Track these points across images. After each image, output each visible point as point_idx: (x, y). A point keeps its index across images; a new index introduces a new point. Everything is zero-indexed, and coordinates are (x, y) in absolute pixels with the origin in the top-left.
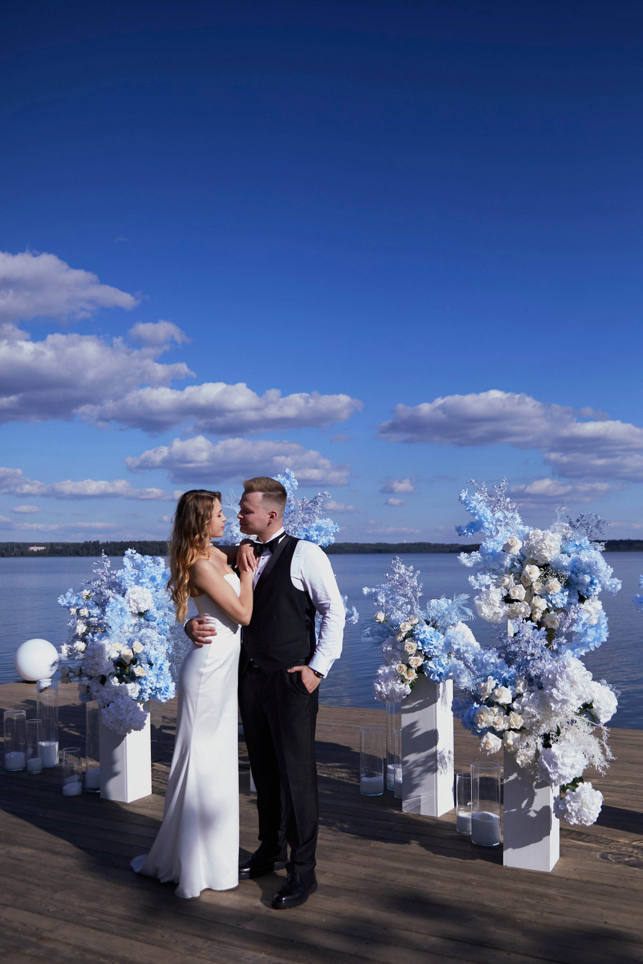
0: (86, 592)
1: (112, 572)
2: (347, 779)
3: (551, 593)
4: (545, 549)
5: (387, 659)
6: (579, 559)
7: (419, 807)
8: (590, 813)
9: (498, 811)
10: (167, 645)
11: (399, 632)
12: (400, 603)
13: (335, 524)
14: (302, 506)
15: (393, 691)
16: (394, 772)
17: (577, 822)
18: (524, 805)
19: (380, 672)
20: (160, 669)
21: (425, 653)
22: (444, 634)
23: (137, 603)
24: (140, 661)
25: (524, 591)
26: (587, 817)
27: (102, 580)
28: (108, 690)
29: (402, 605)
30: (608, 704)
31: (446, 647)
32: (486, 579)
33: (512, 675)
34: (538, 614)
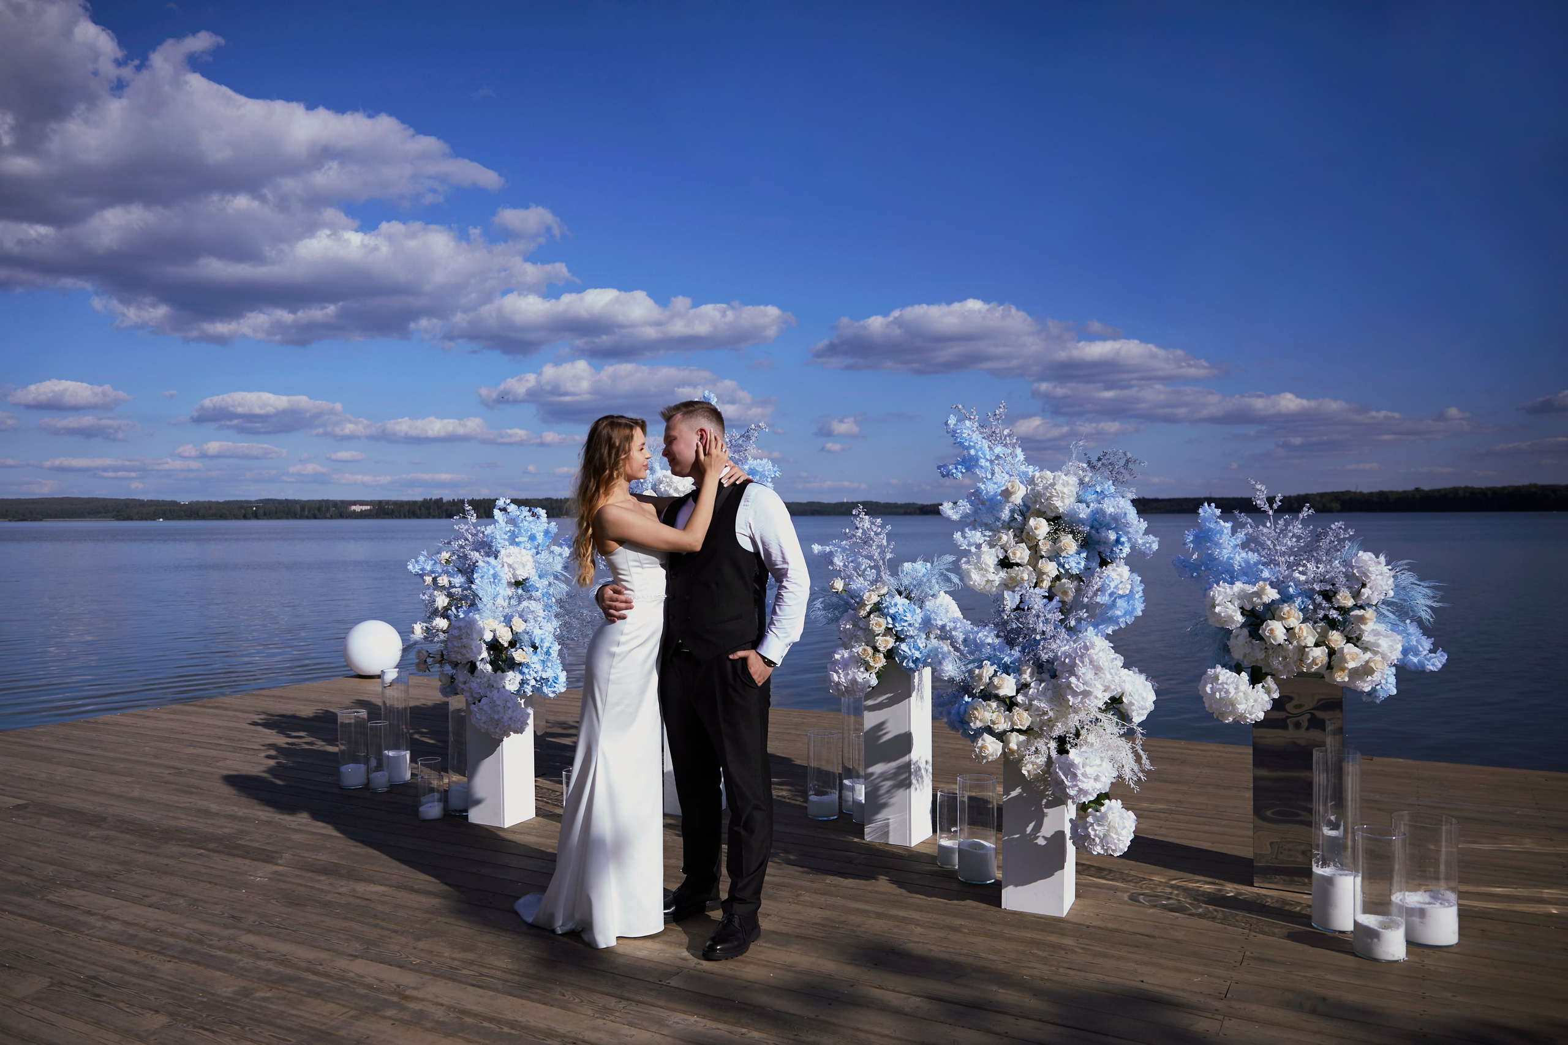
0: (445, 555)
1: (479, 528)
2: (789, 799)
3: (1063, 554)
4: (1055, 496)
5: (846, 640)
6: (1101, 509)
7: (886, 834)
8: (1119, 840)
9: (994, 839)
10: (556, 623)
11: (862, 604)
12: (863, 567)
13: (773, 466)
14: (731, 441)
15: (854, 681)
16: (852, 789)
17: (1102, 852)
18: (1029, 829)
19: (837, 657)
20: (548, 653)
21: (897, 631)
22: (921, 608)
23: (514, 569)
24: (520, 643)
25: (1028, 552)
26: (1115, 844)
27: (466, 539)
28: (479, 680)
29: (865, 570)
30: (1143, 698)
31: (924, 625)
32: (977, 536)
33: (1015, 659)
34: (1045, 582)
